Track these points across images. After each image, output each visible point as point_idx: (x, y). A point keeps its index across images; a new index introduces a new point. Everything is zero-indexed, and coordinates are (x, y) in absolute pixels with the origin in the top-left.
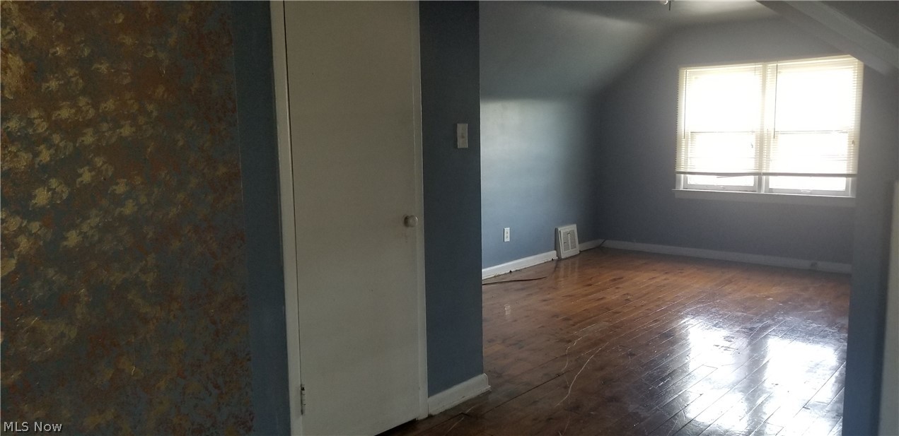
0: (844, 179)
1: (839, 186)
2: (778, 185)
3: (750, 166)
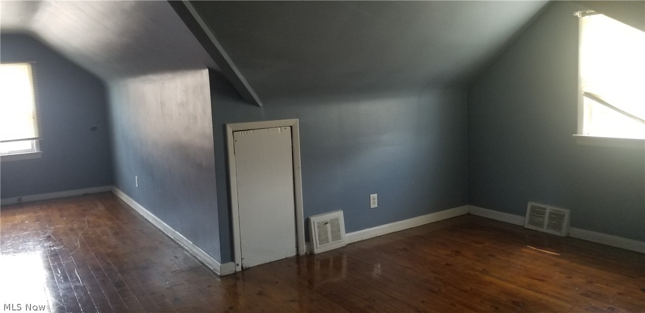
0: (30, 142)
1: (27, 147)
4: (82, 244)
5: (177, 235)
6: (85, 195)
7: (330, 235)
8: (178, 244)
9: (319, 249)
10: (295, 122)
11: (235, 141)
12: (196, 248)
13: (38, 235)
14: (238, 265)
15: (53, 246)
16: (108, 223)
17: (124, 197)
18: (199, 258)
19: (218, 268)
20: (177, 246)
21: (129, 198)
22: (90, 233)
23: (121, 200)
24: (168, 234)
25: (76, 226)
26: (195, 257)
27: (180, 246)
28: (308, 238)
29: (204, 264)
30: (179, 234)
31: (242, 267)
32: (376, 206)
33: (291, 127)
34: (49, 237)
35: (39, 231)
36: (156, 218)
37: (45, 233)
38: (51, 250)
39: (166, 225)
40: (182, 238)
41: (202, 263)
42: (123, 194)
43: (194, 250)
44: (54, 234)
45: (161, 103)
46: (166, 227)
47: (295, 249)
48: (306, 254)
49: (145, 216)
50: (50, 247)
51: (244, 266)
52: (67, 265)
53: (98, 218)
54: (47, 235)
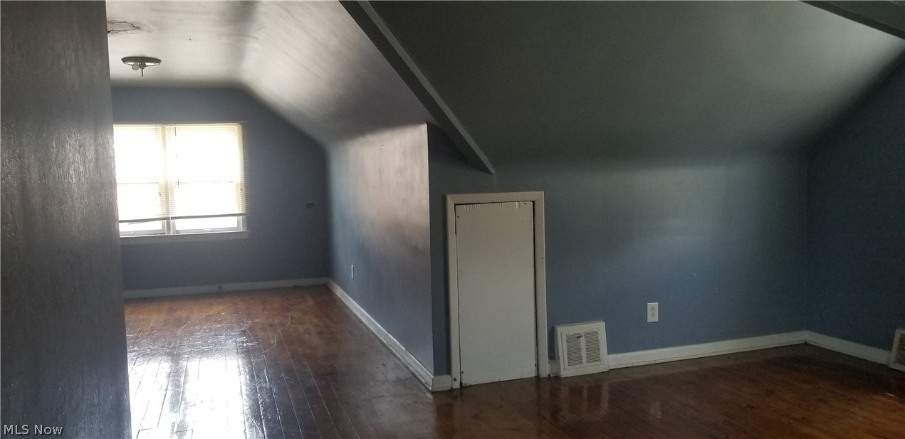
0: (235, 218)
1: (232, 224)
2: (182, 227)
3: (158, 213)
4: (280, 342)
5: (390, 338)
6: (296, 287)
7: (584, 354)
8: (390, 350)
9: (567, 371)
10: (539, 196)
11: (457, 217)
12: (408, 355)
13: (232, 328)
14: (455, 380)
15: (247, 342)
16: (315, 320)
17: (339, 292)
18: (411, 368)
19: (430, 382)
20: (389, 352)
21: (344, 293)
22: (291, 330)
23: (336, 295)
24: (381, 338)
25: (277, 321)
26: (407, 367)
27: (392, 352)
28: (553, 355)
29: (415, 376)
30: (392, 337)
31: (461, 384)
32: (656, 319)
33: (533, 202)
34: (244, 331)
35: (235, 325)
36: (370, 317)
37: (241, 327)
38: (243, 346)
39: (380, 326)
40: (395, 343)
41: (413, 374)
42: (339, 288)
43: (407, 359)
44: (251, 329)
45: (379, 170)
46: (380, 329)
47: (534, 368)
48: (549, 375)
49: (359, 316)
50: (243, 342)
51: (463, 382)
52: (256, 364)
53: (304, 314)
54: (243, 329)
